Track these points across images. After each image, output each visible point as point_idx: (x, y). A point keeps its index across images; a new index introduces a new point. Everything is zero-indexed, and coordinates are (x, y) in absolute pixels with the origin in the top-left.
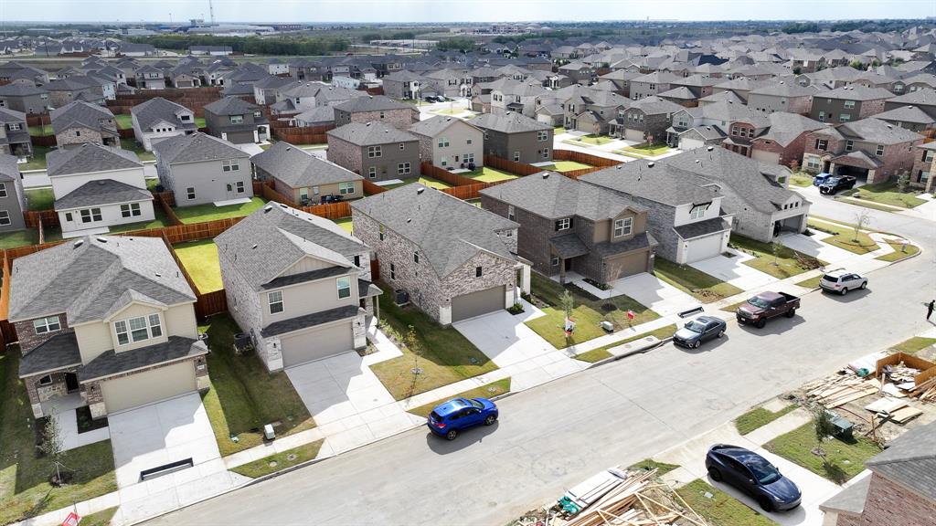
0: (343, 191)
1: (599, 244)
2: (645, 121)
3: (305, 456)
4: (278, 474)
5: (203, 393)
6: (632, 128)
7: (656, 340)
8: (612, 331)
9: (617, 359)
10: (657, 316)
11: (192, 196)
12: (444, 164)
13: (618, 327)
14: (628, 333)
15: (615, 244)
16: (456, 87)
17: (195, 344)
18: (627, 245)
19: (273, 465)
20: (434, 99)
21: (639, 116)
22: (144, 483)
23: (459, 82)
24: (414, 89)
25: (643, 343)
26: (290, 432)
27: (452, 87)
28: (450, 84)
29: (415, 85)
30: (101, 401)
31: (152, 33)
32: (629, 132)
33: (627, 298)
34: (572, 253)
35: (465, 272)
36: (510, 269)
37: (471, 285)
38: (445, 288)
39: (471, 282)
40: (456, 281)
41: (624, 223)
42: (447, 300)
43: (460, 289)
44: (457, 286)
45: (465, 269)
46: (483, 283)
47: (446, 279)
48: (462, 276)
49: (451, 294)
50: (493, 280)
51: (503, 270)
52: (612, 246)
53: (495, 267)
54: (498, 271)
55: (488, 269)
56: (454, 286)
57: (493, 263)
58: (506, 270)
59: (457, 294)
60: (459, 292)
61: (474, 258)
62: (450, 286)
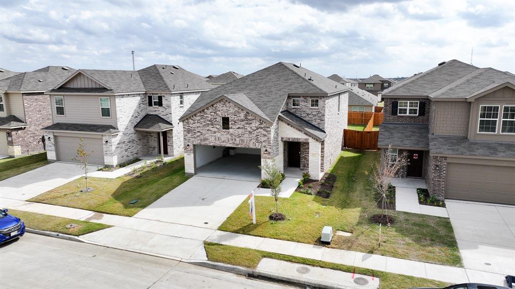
1: (447, 138)
9: (251, 276)
10: (456, 261)
13: (348, 243)
14: (351, 258)
15: (474, 144)
18: (500, 148)
33: (446, 224)
34: (399, 143)
35: (208, 118)
36: (265, 130)
37: (215, 136)
38: (185, 131)
39: (215, 132)
40: (198, 127)
41: (501, 112)
42: (188, 145)
43: (202, 137)
44: (199, 132)
45: (208, 116)
46: (230, 137)
47: (187, 121)
48: (205, 122)
49: (192, 139)
50: (242, 138)
51: (255, 128)
52: (466, 144)
53: (245, 122)
54: (249, 129)
55: (235, 122)
56: (195, 131)
57: (242, 115)
58: (259, 130)
59: (199, 142)
60: (201, 140)
61: (218, 105)
62: (191, 130)
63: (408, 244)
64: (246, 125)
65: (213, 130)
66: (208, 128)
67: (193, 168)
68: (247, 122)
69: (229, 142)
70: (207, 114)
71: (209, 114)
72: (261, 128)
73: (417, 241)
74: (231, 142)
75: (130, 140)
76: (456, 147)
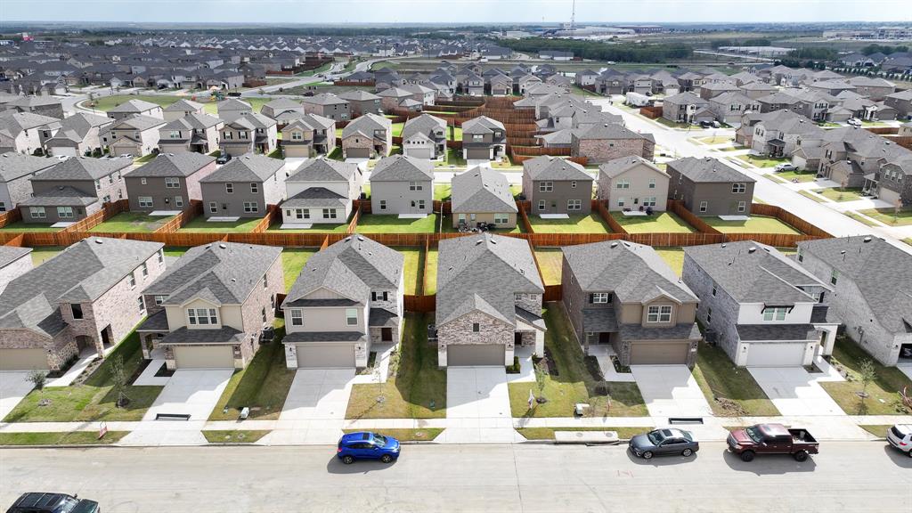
0: (498, 221)
1: (629, 326)
2: (903, 182)
3: (249, 438)
4: (224, 445)
5: (237, 371)
6: (887, 187)
7: (615, 436)
8: (581, 415)
9: (556, 443)
10: (646, 413)
11: (383, 207)
12: (621, 204)
13: (591, 413)
14: (597, 422)
15: (645, 329)
16: (740, 112)
17: (236, 335)
18: (660, 332)
19: (228, 437)
20: (708, 124)
21: (897, 175)
22: (157, 422)
23: (743, 108)
24: (690, 112)
25: (600, 436)
26: (260, 417)
27: (734, 113)
28: (732, 109)
29: (692, 108)
30: (173, 359)
31: (527, 35)
32: (885, 192)
33: (634, 386)
34: (598, 328)
35: (461, 325)
36: (509, 331)
37: (467, 337)
39: (467, 335)
40: (452, 332)
41: (660, 310)
42: (443, 346)
43: (455, 339)
44: (453, 335)
45: (461, 323)
46: (480, 337)
47: (442, 328)
48: (458, 328)
49: (446, 341)
50: (490, 338)
51: (502, 331)
52: (641, 331)
53: (493, 326)
54: (496, 331)
55: (484, 327)
56: (449, 335)
57: (491, 322)
58: (505, 331)
59: (453, 342)
60: (455, 341)
61: (471, 315)
62: (446, 335)
63: (622, 407)
64: (494, 329)
65: (465, 333)
66: (461, 332)
69: (479, 341)
73: (626, 403)
74: (481, 341)
76: (636, 334)
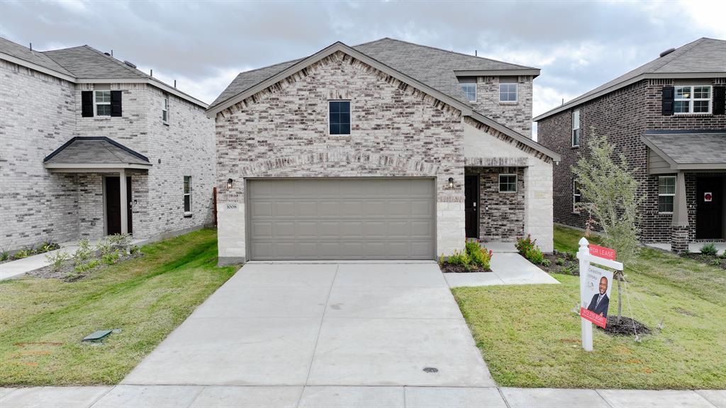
35: (290, 106)
36: (449, 129)
37: (311, 152)
38: (221, 142)
39: (310, 142)
40: (260, 131)
42: (231, 181)
43: (272, 157)
44: (262, 143)
45: (290, 99)
46: (353, 152)
47: (227, 116)
48: (281, 116)
49: (242, 165)
50: (385, 153)
51: (423, 126)
53: (393, 110)
54: (405, 129)
55: (368, 112)
56: (250, 142)
57: (387, 94)
58: (434, 129)
59: (263, 169)
60: (269, 165)
61: (321, 70)
62: (240, 141)
64: (397, 120)
65: (306, 136)
66: (290, 131)
67: (243, 243)
68: (399, 110)
69: (350, 166)
70: (287, 94)
71: (293, 93)
72: (438, 124)
74: (355, 164)
75: (33, 192)
